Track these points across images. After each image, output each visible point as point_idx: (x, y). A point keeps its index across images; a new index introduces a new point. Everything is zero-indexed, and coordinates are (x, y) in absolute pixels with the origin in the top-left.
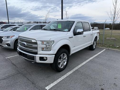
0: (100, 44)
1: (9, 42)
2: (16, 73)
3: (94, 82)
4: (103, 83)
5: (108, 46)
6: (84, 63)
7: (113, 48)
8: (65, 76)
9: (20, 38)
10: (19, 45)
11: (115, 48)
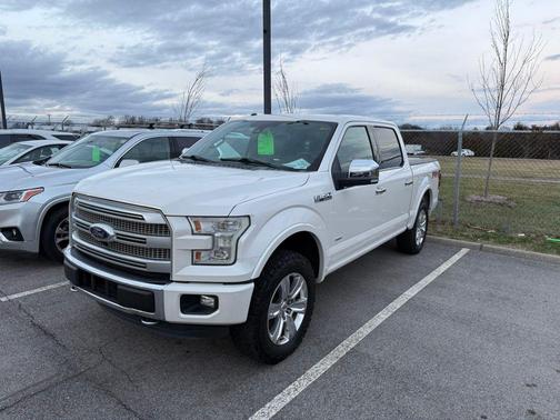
0: (443, 223)
1: (15, 221)
2: (58, 375)
3: (440, 406)
4: (481, 412)
5: (477, 232)
6: (382, 316)
7: (501, 243)
8: (302, 384)
9: (82, 205)
10: (75, 237)
11: (510, 241)
